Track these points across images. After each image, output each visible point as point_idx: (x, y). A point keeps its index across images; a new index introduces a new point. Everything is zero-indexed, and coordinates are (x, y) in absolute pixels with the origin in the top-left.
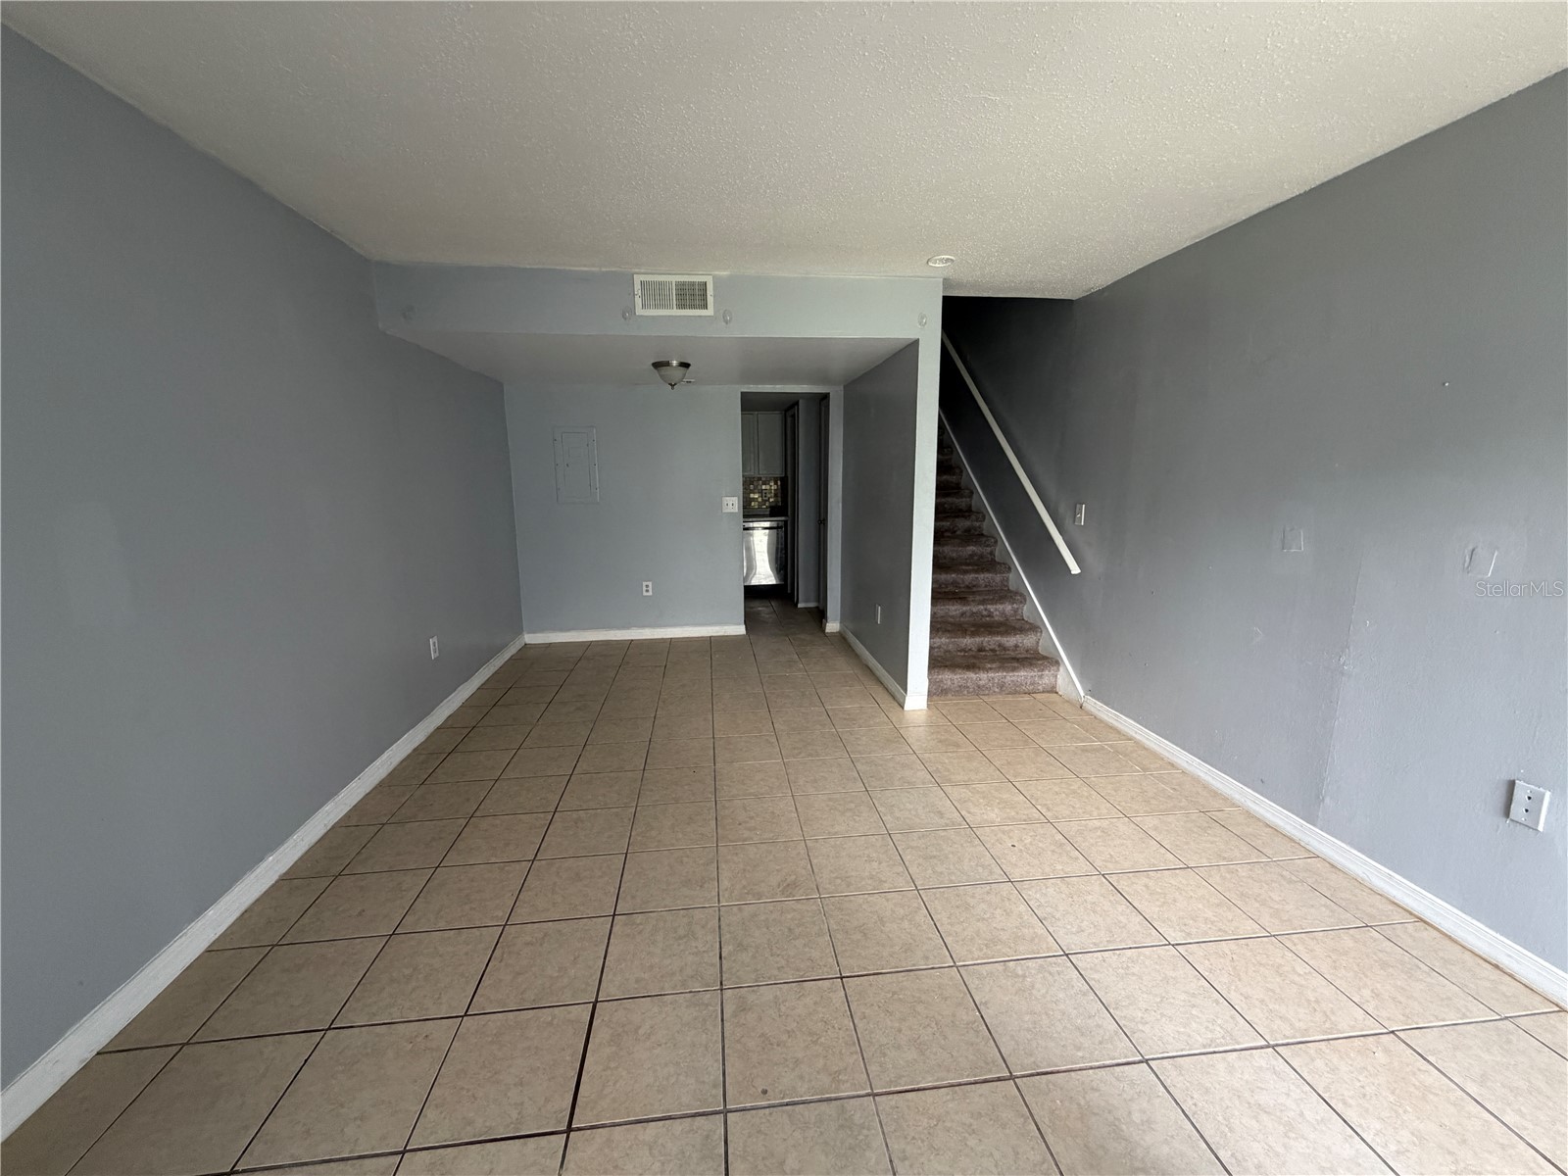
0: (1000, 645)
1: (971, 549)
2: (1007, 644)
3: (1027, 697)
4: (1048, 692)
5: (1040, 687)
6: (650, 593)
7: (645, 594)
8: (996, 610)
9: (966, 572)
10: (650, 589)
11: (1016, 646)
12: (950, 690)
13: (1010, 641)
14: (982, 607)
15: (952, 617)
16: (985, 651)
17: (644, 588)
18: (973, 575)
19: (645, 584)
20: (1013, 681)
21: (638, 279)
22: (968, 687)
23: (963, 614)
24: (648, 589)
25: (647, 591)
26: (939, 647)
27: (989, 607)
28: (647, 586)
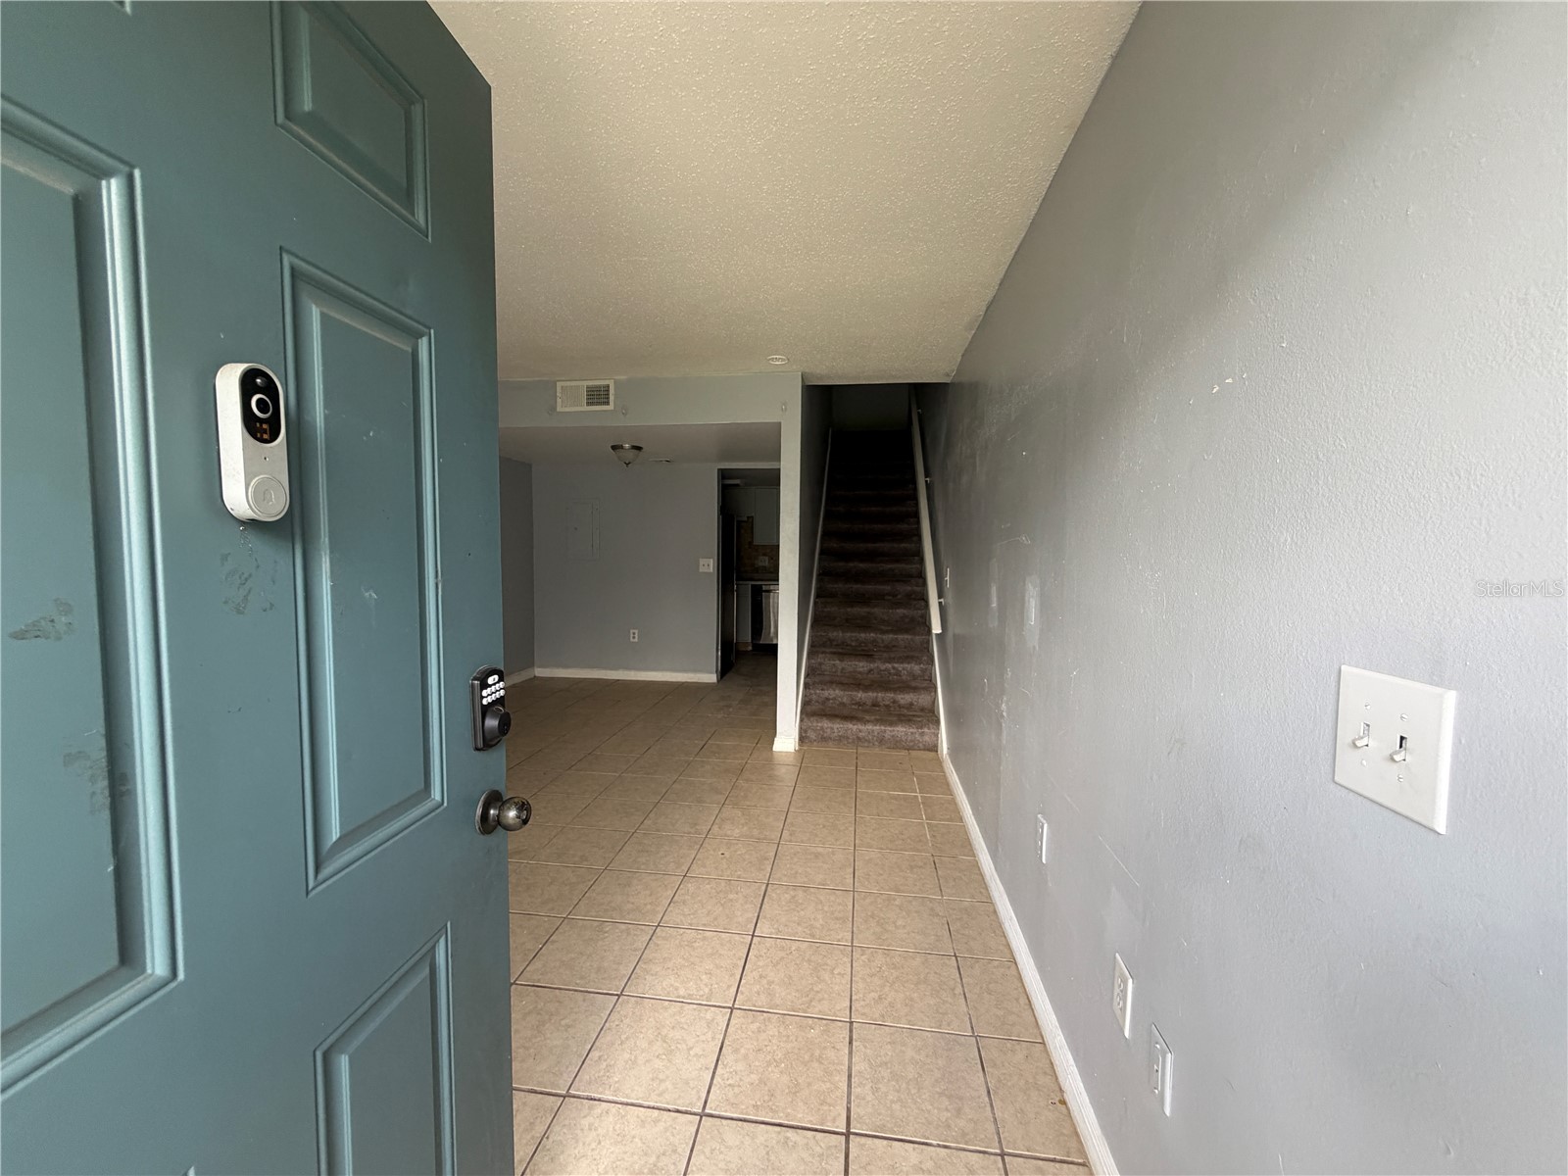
0: (894, 702)
1: (901, 611)
2: (902, 702)
3: (904, 753)
4: (929, 750)
5: (921, 745)
6: (636, 640)
7: (632, 640)
8: (904, 669)
9: (884, 632)
10: (636, 636)
11: (911, 704)
12: (830, 738)
13: (905, 698)
14: (890, 666)
15: (860, 673)
16: (879, 706)
17: (632, 635)
18: (891, 636)
19: (632, 631)
20: (893, 736)
21: (559, 385)
22: (848, 738)
23: (870, 671)
24: (635, 636)
25: (634, 638)
26: (834, 699)
27: (896, 665)
28: (634, 634)
